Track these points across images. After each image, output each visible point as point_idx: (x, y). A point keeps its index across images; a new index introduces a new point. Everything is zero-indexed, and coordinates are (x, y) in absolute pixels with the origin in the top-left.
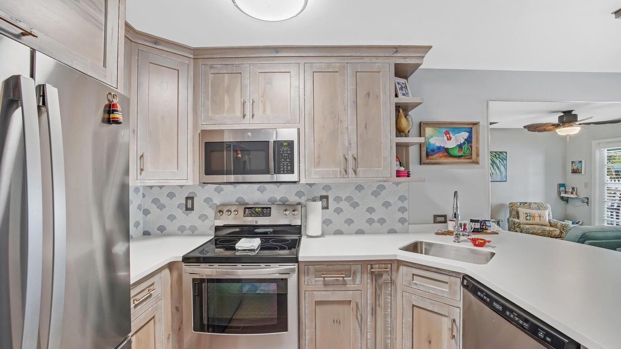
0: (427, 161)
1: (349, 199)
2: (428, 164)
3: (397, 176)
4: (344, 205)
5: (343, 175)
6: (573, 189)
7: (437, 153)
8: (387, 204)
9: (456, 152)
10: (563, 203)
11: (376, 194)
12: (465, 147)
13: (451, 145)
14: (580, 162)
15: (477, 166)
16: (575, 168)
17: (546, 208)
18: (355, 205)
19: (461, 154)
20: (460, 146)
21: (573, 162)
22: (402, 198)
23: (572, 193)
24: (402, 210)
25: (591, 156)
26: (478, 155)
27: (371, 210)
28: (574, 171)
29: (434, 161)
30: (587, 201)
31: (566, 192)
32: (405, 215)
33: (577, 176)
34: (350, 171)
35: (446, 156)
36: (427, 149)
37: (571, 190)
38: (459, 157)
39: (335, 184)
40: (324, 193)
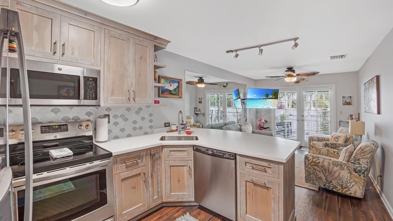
0: (162, 96)
1: (122, 116)
2: (162, 97)
3: (155, 103)
4: (119, 120)
5: (128, 102)
6: (199, 109)
7: (166, 92)
8: (143, 119)
9: (173, 92)
10: (195, 116)
11: (137, 113)
12: (177, 90)
13: (171, 88)
14: (202, 98)
15: (181, 99)
16: (200, 101)
17: (191, 118)
18: (126, 120)
19: (175, 93)
20: (175, 89)
21: (199, 98)
22: (151, 115)
23: (199, 112)
24: (151, 121)
25: (205, 96)
26: (181, 94)
27: (135, 122)
28: (200, 102)
29: (165, 96)
30: (204, 115)
31: (197, 111)
32: (152, 124)
33: (200, 104)
34: (132, 100)
35: (169, 94)
36: (162, 89)
37: (198, 110)
38: (175, 95)
39: (114, 107)
40: (107, 113)
